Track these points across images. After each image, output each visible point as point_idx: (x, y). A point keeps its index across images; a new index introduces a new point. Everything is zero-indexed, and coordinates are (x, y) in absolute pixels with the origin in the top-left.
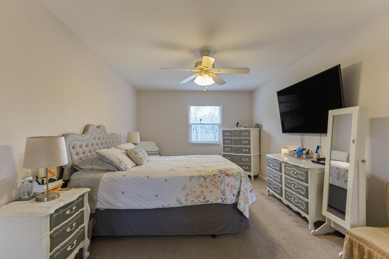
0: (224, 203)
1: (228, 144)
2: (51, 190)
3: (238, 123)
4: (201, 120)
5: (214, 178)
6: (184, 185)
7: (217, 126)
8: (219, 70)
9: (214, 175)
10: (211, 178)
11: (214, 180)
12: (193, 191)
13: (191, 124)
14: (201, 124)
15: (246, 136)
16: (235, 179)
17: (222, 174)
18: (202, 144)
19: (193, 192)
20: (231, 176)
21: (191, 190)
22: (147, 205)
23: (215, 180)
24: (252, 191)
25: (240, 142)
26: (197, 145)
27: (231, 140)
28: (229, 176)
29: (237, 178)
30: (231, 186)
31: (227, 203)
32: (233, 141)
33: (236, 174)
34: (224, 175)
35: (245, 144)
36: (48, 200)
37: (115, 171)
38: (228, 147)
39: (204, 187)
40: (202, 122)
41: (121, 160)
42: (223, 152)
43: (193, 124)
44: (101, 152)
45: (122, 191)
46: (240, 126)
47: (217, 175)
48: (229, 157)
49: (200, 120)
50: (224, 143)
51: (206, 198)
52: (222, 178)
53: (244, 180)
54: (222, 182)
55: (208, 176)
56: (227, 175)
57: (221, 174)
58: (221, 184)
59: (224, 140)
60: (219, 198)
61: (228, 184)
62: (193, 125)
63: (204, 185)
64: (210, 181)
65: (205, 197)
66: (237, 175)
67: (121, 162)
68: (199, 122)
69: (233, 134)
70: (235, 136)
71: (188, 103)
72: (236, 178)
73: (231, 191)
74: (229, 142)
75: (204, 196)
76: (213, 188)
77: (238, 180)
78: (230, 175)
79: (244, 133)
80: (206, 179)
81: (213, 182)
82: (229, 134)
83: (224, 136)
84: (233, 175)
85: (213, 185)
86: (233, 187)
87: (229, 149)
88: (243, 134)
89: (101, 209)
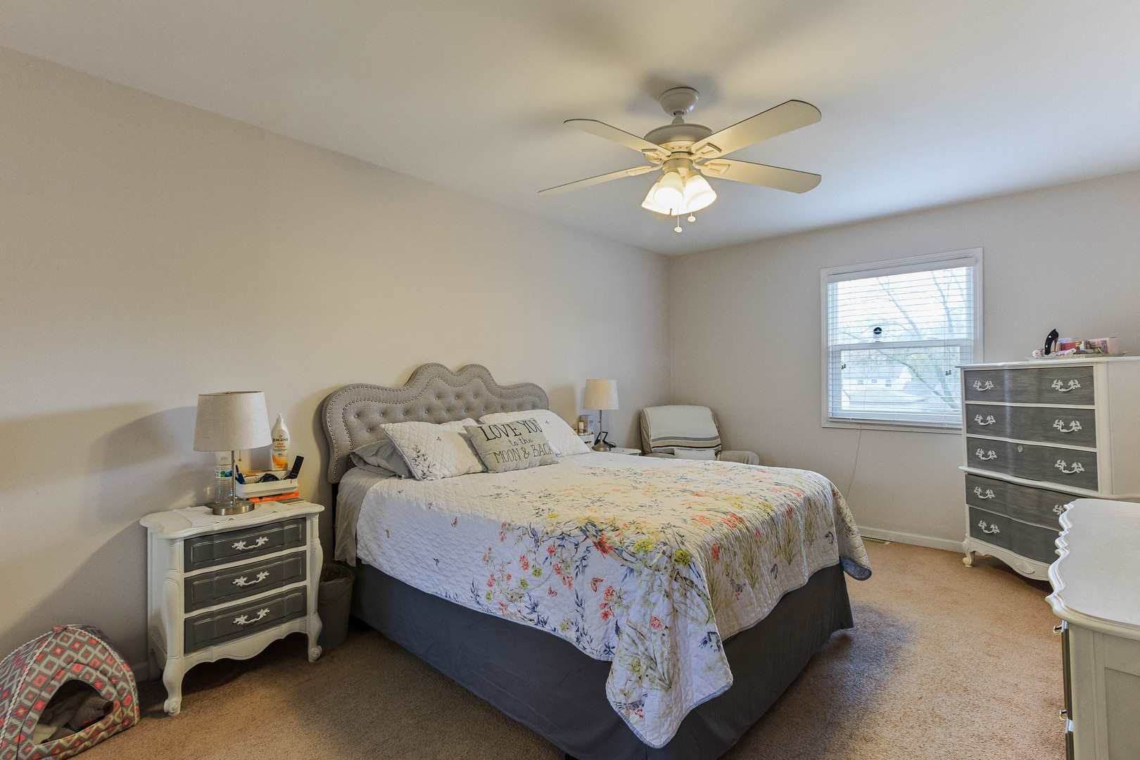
0: (580, 647)
1: (986, 429)
2: (267, 496)
3: (1054, 335)
4: (878, 331)
5: (560, 546)
6: (488, 546)
7: (958, 349)
8: (709, 144)
9: (561, 537)
10: (550, 543)
11: (558, 554)
12: (506, 573)
13: (837, 349)
14: (877, 345)
15: (1069, 396)
16: (624, 570)
17: (587, 537)
18: (874, 424)
19: (505, 578)
20: (612, 552)
21: (501, 568)
22: (422, 580)
23: (561, 555)
24: (710, 640)
25: (1040, 423)
26: (858, 427)
27: (998, 412)
28: (604, 551)
29: (632, 566)
30: (609, 592)
31: (587, 652)
32: (1008, 420)
33: (632, 549)
34: (589, 542)
35: (1070, 437)
36: (227, 514)
37: (400, 477)
38: (987, 445)
39: (531, 570)
40: (881, 340)
41: (422, 452)
42: (969, 466)
43: (849, 348)
44: (390, 429)
45: (387, 528)
46: (1063, 347)
47: (569, 536)
48: (990, 487)
49: (876, 330)
50: (971, 426)
51: (537, 609)
52: (582, 549)
53: (658, 582)
54: (580, 567)
55: (546, 535)
56: (600, 545)
57: (585, 537)
58: (577, 574)
59: (970, 412)
60: (570, 624)
61: (596, 581)
62: (843, 353)
63: (531, 563)
64: (548, 554)
65: (537, 605)
66: (633, 555)
67: (418, 457)
68: (872, 340)
69: (1008, 385)
70: (1017, 394)
71: (823, 273)
72: (628, 564)
73: (606, 609)
74: (991, 420)
75: (532, 601)
76: (556, 580)
77: (635, 574)
78: (610, 547)
79: (1060, 383)
80: (539, 544)
81: (555, 561)
82: (989, 385)
83: (968, 392)
84: (619, 551)
85: (558, 571)
86: (615, 598)
87: (992, 455)
88: (1057, 385)
89: (363, 562)
